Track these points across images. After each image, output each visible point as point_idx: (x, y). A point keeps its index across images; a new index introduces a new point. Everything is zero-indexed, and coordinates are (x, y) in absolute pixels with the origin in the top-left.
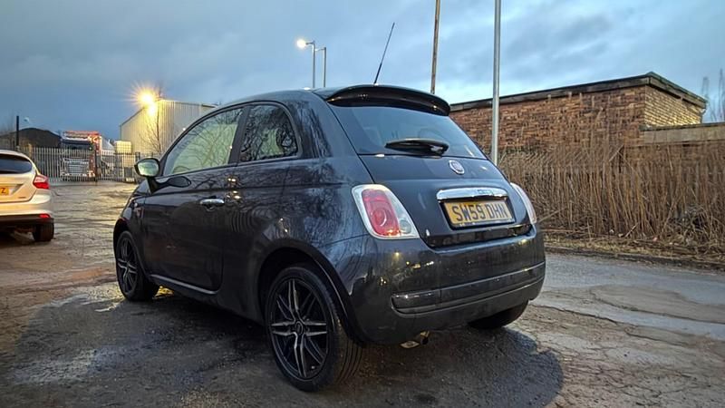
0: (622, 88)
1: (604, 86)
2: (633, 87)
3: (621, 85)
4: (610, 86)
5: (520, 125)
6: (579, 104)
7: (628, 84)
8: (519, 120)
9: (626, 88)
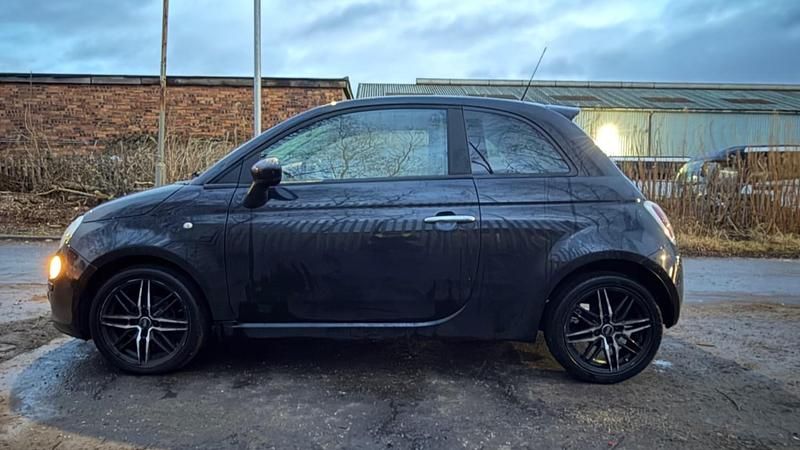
0: (324, 88)
1: (306, 82)
2: (332, 88)
3: (322, 85)
4: (312, 83)
5: (216, 111)
6: (282, 97)
7: (328, 85)
8: (215, 106)
9: (327, 88)
